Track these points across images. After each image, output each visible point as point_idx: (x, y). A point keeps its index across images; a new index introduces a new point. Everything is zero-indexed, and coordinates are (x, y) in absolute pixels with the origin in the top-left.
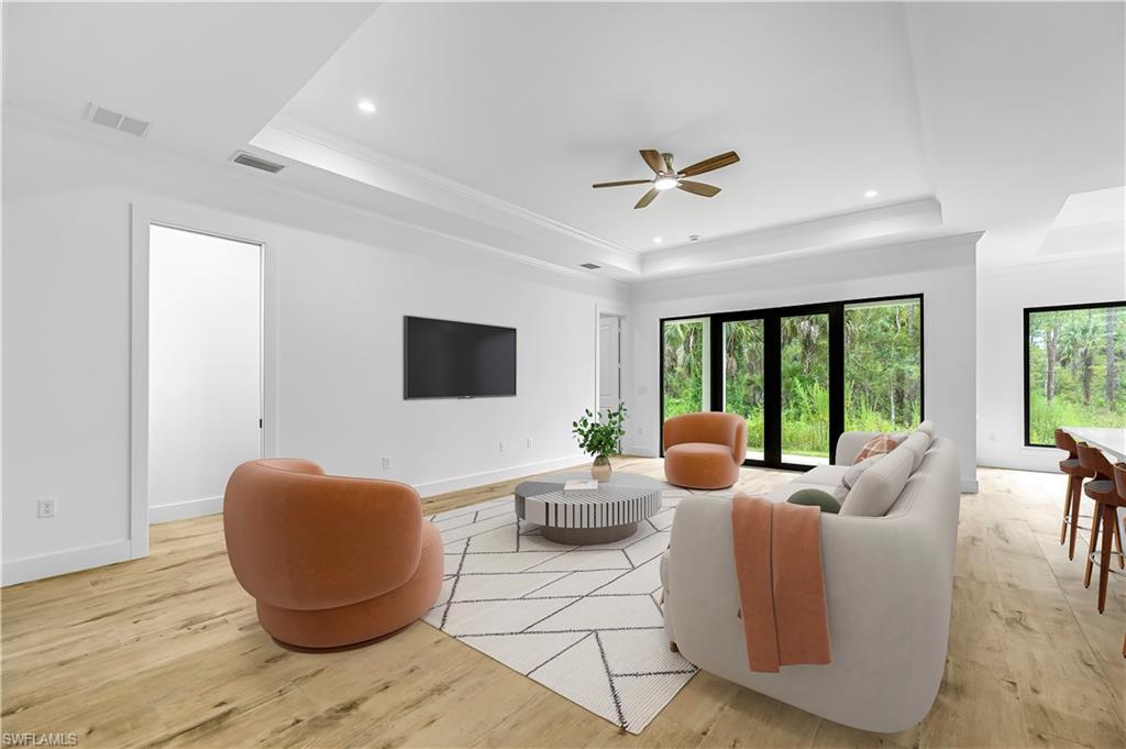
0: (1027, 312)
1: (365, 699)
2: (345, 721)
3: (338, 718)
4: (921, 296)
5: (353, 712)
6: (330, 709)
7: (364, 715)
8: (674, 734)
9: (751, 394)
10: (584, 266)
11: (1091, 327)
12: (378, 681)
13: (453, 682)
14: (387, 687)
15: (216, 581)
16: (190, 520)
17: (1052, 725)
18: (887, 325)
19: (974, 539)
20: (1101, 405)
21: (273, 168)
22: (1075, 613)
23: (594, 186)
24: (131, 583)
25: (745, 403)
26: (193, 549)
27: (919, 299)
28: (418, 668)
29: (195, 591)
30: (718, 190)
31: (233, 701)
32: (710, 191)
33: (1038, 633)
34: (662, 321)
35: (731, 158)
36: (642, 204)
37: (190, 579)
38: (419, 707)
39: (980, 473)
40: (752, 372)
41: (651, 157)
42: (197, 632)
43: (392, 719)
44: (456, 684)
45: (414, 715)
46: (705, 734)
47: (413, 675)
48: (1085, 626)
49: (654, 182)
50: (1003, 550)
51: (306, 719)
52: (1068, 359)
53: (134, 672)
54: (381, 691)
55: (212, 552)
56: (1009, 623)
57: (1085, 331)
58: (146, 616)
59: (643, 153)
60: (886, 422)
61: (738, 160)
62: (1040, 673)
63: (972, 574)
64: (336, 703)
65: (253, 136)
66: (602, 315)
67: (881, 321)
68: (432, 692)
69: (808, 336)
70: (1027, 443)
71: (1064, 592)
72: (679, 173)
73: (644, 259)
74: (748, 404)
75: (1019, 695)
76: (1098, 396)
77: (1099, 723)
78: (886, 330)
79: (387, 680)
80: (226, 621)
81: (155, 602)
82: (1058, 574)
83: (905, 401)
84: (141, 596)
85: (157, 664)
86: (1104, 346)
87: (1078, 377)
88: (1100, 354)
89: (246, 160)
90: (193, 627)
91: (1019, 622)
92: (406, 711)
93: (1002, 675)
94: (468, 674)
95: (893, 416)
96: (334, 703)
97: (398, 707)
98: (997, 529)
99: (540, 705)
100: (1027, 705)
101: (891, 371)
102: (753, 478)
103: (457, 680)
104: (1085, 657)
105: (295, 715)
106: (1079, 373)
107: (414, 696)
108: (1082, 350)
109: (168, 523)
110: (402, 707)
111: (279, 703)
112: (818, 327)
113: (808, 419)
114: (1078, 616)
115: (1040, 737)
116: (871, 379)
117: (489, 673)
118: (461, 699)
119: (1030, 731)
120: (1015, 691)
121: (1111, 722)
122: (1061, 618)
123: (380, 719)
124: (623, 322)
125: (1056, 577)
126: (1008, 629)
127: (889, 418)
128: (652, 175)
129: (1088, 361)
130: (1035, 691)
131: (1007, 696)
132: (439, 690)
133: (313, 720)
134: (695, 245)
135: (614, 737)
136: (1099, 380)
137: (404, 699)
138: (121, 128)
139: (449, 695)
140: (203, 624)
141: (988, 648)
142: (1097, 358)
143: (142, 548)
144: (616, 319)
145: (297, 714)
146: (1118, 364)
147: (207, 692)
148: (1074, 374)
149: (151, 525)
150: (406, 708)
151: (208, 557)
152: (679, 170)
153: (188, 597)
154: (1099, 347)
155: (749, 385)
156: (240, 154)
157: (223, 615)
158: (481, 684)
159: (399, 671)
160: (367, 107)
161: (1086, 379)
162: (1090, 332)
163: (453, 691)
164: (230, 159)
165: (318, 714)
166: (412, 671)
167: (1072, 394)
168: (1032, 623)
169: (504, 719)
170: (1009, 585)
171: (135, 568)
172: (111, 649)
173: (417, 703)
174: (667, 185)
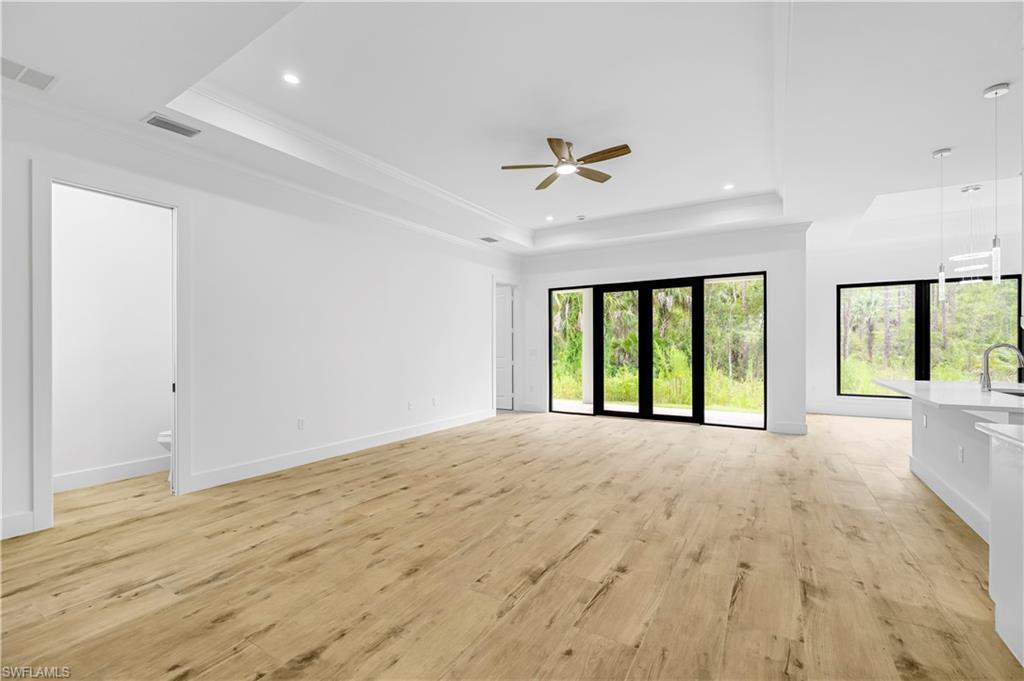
0: (839, 287)
1: (324, 648)
2: (309, 670)
3: (302, 668)
4: (764, 273)
5: (316, 661)
6: (292, 661)
7: (327, 663)
8: (613, 649)
9: (616, 356)
10: (483, 239)
11: (873, 300)
12: (334, 629)
13: (407, 624)
14: (343, 635)
15: (136, 548)
16: (92, 488)
17: (893, 612)
18: (725, 296)
19: (811, 472)
20: (880, 362)
21: (188, 132)
22: (894, 525)
23: (503, 168)
24: (41, 555)
25: (612, 364)
26: (103, 517)
27: (762, 276)
28: (370, 614)
29: (117, 558)
30: (609, 177)
31: (186, 663)
32: (602, 178)
33: (870, 542)
34: (551, 291)
35: (623, 150)
36: (543, 185)
37: (106, 548)
38: (379, 650)
39: (809, 418)
40: (617, 337)
41: (555, 144)
42: (128, 599)
43: (356, 662)
44: (410, 625)
45: (376, 657)
46: (637, 646)
47: (365, 621)
48: (901, 534)
49: (556, 167)
50: (835, 479)
51: (269, 672)
52: (857, 326)
53: (68, 645)
54: (339, 638)
55: (125, 519)
56: (849, 535)
57: (869, 304)
58: (68, 587)
59: (550, 141)
60: (726, 378)
61: (630, 152)
62: (878, 573)
63: (815, 500)
64: (297, 654)
65: (172, 99)
66: (498, 285)
67: (721, 293)
68: (389, 636)
69: (664, 305)
70: (839, 393)
71: (883, 509)
72: (578, 161)
73: (536, 235)
74: (614, 364)
75: (866, 591)
76: (878, 355)
77: (925, 608)
78: (725, 301)
79: (344, 628)
80: (158, 587)
81: (72, 573)
82: (876, 495)
83: (739, 360)
84: (56, 568)
85: (92, 634)
86: (882, 316)
87: (863, 339)
88: (879, 322)
89: (159, 122)
90: (124, 595)
91: (856, 535)
92: (367, 655)
93: (851, 578)
94: (419, 615)
95: (731, 373)
96: (294, 654)
97: (358, 652)
98: (826, 462)
99: (491, 637)
100: (874, 598)
101: (729, 336)
102: (632, 428)
103: (411, 621)
104: (906, 558)
105: (256, 670)
106: (865, 337)
107: (372, 640)
108: (867, 319)
109: (67, 492)
110: (363, 652)
111: (236, 660)
112: (672, 297)
113: (665, 376)
114: (896, 527)
115: (887, 622)
116: (713, 342)
117: (439, 613)
118: (417, 639)
119: (880, 619)
120: (863, 589)
121: (933, 606)
122: (884, 529)
123: (342, 666)
124: (516, 292)
125: (876, 499)
126: (849, 540)
127: (728, 375)
128: (554, 160)
129: (871, 328)
130: (877, 587)
131: (859, 593)
132: (395, 632)
133: (276, 672)
134: (582, 225)
135: (563, 658)
136: (879, 343)
137: (363, 644)
138: (21, 80)
139: (405, 637)
140: (134, 591)
141: (838, 557)
142: (877, 325)
143: (45, 519)
144: (509, 288)
145: (258, 669)
146: (892, 330)
147: (156, 657)
148: (861, 338)
149: (55, 494)
150: (368, 652)
151: (122, 525)
152: (578, 158)
153: (108, 566)
154: (879, 316)
155: (614, 347)
156: (155, 115)
157: (153, 581)
158: (433, 622)
159: (352, 619)
160: (291, 79)
161: (870, 342)
162: (872, 305)
163: (409, 632)
164: (141, 120)
165: (280, 666)
166: (364, 618)
167: (859, 353)
168: (865, 535)
169: (462, 653)
170: (844, 506)
171: (41, 539)
172: (36, 624)
173: (376, 647)
174: (567, 170)
